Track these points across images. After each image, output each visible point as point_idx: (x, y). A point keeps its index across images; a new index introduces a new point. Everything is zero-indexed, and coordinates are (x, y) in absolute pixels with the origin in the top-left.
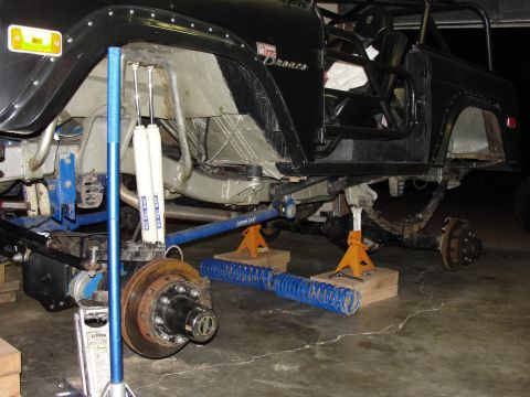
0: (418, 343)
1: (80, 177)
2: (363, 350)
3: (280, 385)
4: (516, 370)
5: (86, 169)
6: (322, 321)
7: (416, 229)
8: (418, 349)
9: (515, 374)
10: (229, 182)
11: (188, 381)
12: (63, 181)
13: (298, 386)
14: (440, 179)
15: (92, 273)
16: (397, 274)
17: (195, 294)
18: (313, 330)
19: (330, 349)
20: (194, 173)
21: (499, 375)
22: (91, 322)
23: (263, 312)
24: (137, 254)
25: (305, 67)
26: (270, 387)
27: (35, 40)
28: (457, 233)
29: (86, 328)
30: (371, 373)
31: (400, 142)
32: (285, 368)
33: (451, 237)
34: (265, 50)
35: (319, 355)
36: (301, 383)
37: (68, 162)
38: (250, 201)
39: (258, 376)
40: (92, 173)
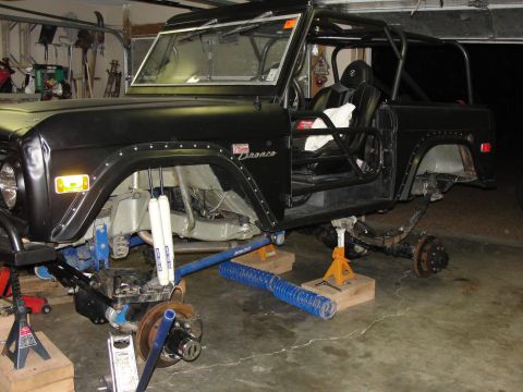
0: (370, 349)
1: (112, 239)
2: (324, 354)
3: (253, 384)
4: (433, 377)
5: (116, 231)
6: (303, 325)
7: (397, 240)
8: (368, 355)
9: (430, 381)
10: (226, 225)
11: (190, 379)
12: (99, 244)
13: (265, 386)
14: (425, 192)
15: (119, 312)
16: (374, 282)
17: (188, 326)
18: (293, 333)
19: (300, 352)
20: (197, 223)
21: (419, 381)
22: (118, 345)
23: (261, 315)
24: (149, 297)
25: (274, 153)
26: (246, 385)
27: (72, 184)
28: (428, 247)
29: (114, 349)
30: (322, 376)
31: (370, 184)
32: (261, 369)
33: (421, 250)
34: (240, 149)
35: (290, 359)
36: (269, 383)
37: (102, 231)
38: (244, 237)
39: (239, 375)
40: (121, 234)
